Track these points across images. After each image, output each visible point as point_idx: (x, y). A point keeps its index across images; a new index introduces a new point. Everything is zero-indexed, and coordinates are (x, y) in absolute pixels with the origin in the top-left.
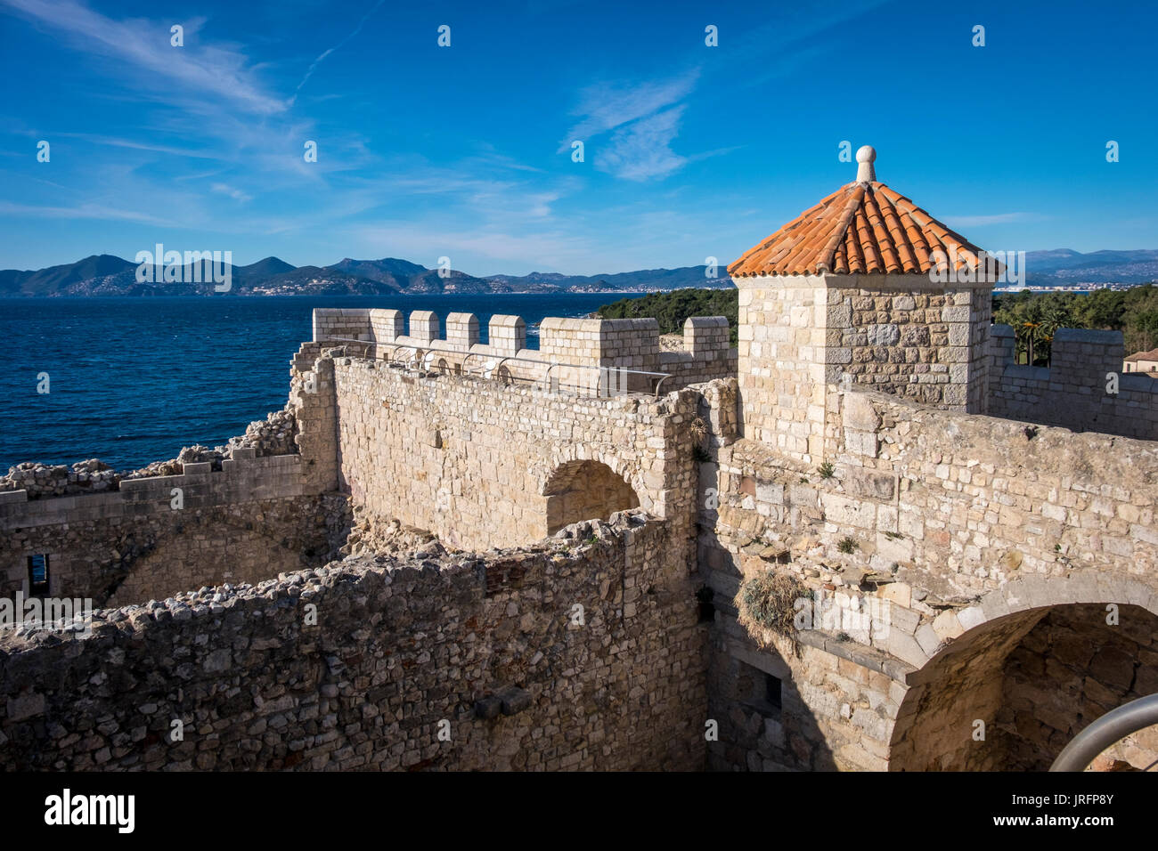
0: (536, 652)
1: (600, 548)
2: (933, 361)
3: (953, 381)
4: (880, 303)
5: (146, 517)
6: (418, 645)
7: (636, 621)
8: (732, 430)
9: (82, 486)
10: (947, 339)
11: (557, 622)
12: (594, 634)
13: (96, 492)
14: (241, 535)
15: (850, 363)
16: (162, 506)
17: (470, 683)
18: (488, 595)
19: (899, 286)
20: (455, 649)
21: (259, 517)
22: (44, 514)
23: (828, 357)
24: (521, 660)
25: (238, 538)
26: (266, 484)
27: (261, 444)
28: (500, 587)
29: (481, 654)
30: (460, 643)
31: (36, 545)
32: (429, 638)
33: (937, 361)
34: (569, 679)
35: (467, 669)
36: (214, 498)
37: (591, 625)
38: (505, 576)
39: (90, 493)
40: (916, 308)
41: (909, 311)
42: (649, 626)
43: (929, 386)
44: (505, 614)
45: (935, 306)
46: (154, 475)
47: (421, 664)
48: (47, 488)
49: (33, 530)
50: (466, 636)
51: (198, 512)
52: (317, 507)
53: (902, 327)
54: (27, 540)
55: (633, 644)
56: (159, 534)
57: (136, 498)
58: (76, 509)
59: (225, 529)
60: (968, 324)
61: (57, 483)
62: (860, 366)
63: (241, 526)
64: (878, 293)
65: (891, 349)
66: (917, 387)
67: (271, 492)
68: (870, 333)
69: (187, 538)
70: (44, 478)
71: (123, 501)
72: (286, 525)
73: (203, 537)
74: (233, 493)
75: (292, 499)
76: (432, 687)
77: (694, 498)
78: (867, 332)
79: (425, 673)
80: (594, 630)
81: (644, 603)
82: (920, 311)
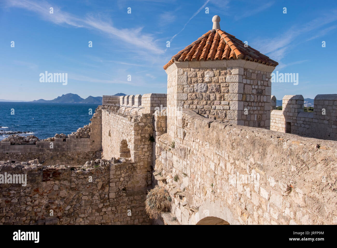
0: (68, 206)
1: (99, 169)
2: (222, 100)
3: (231, 109)
4: (199, 74)
5: (43, 153)
6: (12, 195)
7: (115, 200)
8: (163, 130)
9: (27, 142)
10: (228, 90)
11: (77, 195)
12: (94, 202)
13: (30, 144)
14: (71, 161)
15: (187, 100)
16: (48, 150)
17: (36, 213)
18: (43, 181)
19: (207, 67)
20: (29, 199)
21: (76, 157)
22: (14, 149)
23: (178, 97)
24: (60, 208)
25: (70, 162)
26: (79, 146)
27: (79, 135)
28: (49, 178)
29: (42, 203)
30: (31, 197)
31: (12, 158)
32: (17, 193)
33: (224, 100)
34: (83, 218)
35: (34, 207)
36: (63, 150)
37: (94, 199)
38: (51, 174)
39: (29, 144)
40: (214, 76)
41: (212, 77)
42: (122, 203)
43: (220, 111)
44: (52, 189)
45: (223, 75)
46: (47, 141)
47: (13, 203)
48: (17, 142)
49: (11, 154)
50: (34, 195)
51: (58, 153)
52: (95, 155)
53: (209, 85)
54: (9, 156)
55: (114, 209)
56: (46, 159)
57: (40, 147)
58: (23, 149)
59: (66, 159)
60: (238, 83)
61: (20, 141)
62: (191, 101)
63: (71, 159)
64: (198, 70)
65: (204, 94)
66: (215, 111)
67: (80, 149)
68: (195, 87)
69: (54, 160)
70: (16, 139)
71: (37, 148)
72: (85, 160)
73: (59, 161)
74: (69, 149)
75: (87, 152)
76: (18, 212)
77: (150, 156)
78: (194, 86)
79: (15, 206)
80: (94, 201)
81: (120, 194)
82: (216, 78)
